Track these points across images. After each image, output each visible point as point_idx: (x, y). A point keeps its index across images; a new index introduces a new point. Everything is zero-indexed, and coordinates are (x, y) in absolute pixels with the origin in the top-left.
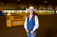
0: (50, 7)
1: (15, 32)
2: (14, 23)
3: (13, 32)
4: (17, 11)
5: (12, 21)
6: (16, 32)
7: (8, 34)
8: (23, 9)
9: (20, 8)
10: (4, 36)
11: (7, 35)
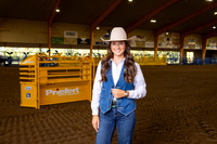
0: (168, 39)
1: (56, 125)
2: (48, 92)
3: (50, 125)
4: (49, 51)
5: (42, 87)
6: (59, 125)
7: (33, 133)
8: (71, 43)
9: (62, 39)
10: (19, 141)
11: (30, 136)
